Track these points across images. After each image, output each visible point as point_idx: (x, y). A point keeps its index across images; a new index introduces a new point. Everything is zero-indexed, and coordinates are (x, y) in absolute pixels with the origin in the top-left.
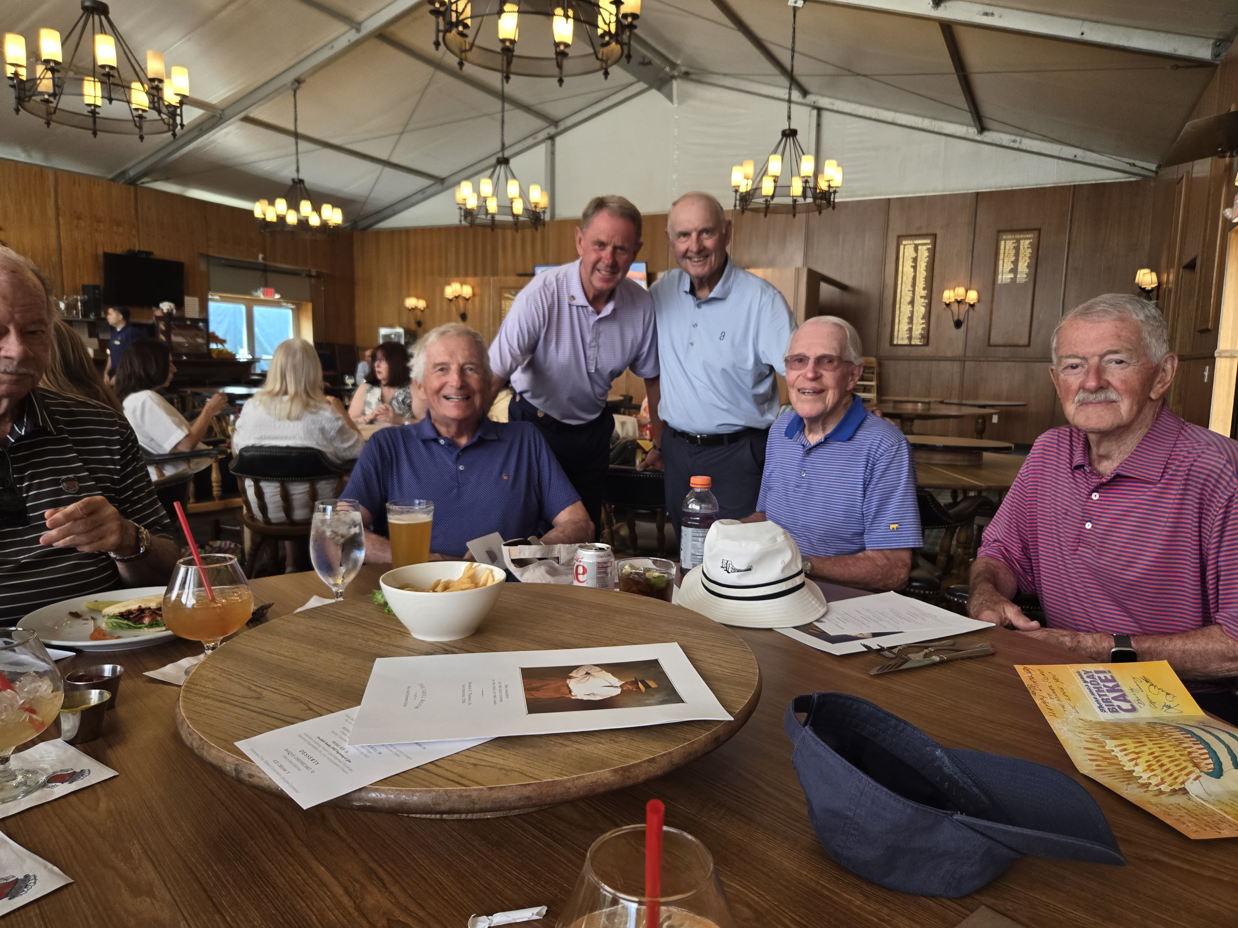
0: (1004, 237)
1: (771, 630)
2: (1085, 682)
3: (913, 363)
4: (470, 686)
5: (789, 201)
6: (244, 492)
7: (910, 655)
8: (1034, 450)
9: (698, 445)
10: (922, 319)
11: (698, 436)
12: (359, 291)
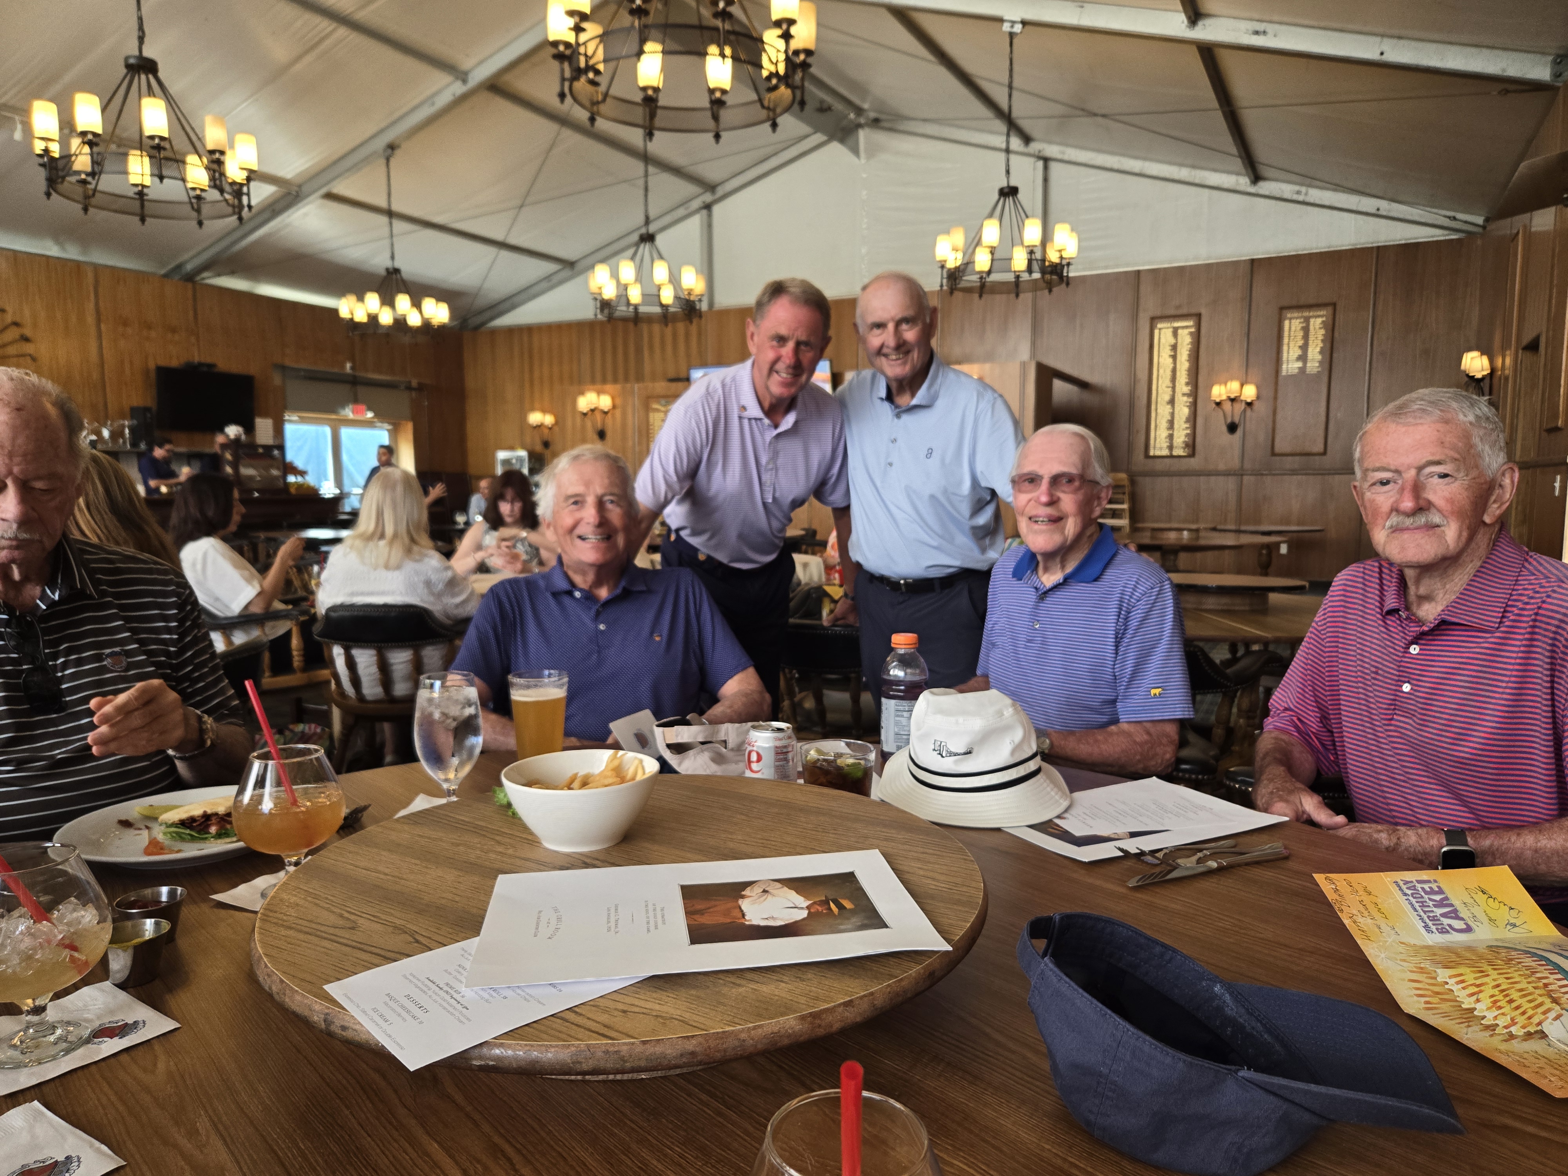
0: (1289, 315)
1: (998, 830)
2: (1405, 894)
3: (1175, 479)
4: (616, 909)
5: (1010, 277)
6: (331, 663)
7: (1179, 861)
8: (1333, 591)
9: (902, 593)
10: (1186, 422)
11: (902, 582)
12: (472, 406)
